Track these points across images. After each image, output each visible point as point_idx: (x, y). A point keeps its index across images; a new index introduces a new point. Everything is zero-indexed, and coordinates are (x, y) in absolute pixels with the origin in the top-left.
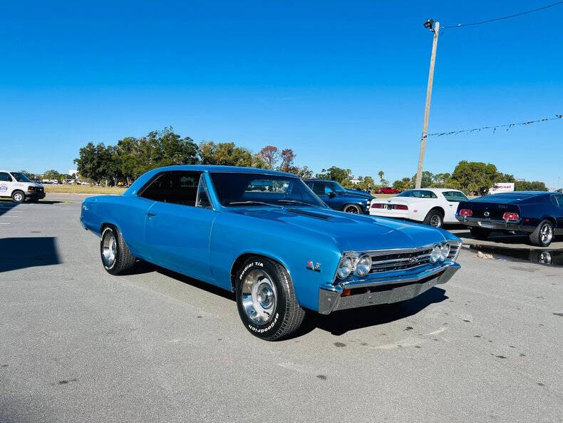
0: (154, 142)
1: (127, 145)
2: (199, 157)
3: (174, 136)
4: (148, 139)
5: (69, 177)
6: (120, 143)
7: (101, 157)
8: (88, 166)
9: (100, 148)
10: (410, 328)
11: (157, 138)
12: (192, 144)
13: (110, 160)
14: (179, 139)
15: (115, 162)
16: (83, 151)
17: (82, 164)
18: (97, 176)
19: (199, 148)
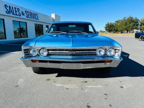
0: (125, 20)
1: (117, 22)
2: (139, 23)
3: (131, 17)
4: (123, 20)
5: (104, 32)
6: (116, 22)
7: (111, 26)
8: (107, 28)
9: (111, 23)
10: (86, 82)
11: (126, 19)
12: (137, 19)
13: (113, 26)
14: (133, 18)
15: (114, 27)
16: (106, 25)
17: (106, 28)
18: (110, 31)
19: (140, 20)
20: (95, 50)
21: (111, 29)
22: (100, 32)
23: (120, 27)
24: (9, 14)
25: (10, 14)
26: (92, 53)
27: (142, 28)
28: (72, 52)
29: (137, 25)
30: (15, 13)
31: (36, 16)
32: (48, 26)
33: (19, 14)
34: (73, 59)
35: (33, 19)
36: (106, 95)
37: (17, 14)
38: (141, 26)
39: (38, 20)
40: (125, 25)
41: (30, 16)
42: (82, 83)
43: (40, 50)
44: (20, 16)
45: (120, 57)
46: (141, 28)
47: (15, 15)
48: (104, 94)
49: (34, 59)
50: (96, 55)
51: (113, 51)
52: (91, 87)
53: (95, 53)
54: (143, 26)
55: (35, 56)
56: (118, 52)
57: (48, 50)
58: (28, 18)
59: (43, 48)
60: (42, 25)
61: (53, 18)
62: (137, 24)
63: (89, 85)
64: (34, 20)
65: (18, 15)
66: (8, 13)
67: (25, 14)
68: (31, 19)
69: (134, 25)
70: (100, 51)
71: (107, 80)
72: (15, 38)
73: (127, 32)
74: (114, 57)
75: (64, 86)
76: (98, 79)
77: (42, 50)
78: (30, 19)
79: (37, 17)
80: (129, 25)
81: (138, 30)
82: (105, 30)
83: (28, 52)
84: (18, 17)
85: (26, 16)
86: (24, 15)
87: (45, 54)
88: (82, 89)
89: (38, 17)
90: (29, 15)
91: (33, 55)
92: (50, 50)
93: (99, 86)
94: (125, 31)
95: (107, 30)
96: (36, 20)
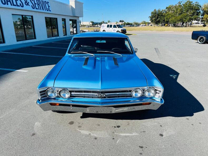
0: (180, 6)
1: (169, 8)
2: (201, 11)
3: (190, 2)
4: (177, 5)
5: (149, 23)
6: (167, 8)
7: (158, 15)
8: (154, 19)
9: (159, 11)
10: (118, 127)
11: (181, 4)
12: (198, 5)
13: (162, 15)
14: (192, 3)
15: (164, 16)
16: (152, 13)
17: (151, 18)
18: (157, 23)
19: (202, 7)
20: (130, 91)
21: (159, 20)
22: (142, 23)
23: (172, 16)
24: (6, 6)
25: (8, 4)
26: (126, 94)
27: (205, 19)
28: (101, 95)
29: (197, 14)
30: (15, 4)
31: (47, 5)
32: (65, 19)
33: (20, 4)
34: (102, 103)
35: (42, 11)
36: (142, 147)
37: (19, 4)
38: (203, 15)
39: (50, 11)
40: (180, 14)
41: (37, 5)
42: (113, 128)
43: (61, 91)
44: (23, 6)
45: (161, 100)
46: (202, 18)
47: (15, 5)
48: (140, 147)
49: (53, 101)
50: (131, 96)
51: (153, 91)
52: (124, 134)
53: (131, 94)
54: (206, 16)
55: (54, 99)
56: (158, 93)
57: (70, 92)
58: (35, 10)
59: (64, 89)
60: (56, 19)
61: (72, 7)
62: (198, 12)
63: (122, 132)
64: (44, 11)
65: (19, 6)
66: (5, 4)
67: (30, 4)
68: (40, 11)
69: (193, 14)
70: (136, 92)
71: (145, 124)
72: (17, 41)
73: (183, 24)
74: (154, 98)
75: (92, 135)
76: (133, 121)
77: (63, 91)
78: (38, 10)
79: (47, 7)
80: (185, 14)
81: (199, 20)
82: (150, 22)
83: (45, 94)
84: (20, 8)
85: (32, 6)
86: (28, 4)
87: (67, 95)
88: (113, 139)
89: (49, 6)
90: (35, 4)
91: (52, 97)
92: (73, 91)
93: (134, 134)
94: (180, 23)
95: (152, 21)
96: (46, 11)
